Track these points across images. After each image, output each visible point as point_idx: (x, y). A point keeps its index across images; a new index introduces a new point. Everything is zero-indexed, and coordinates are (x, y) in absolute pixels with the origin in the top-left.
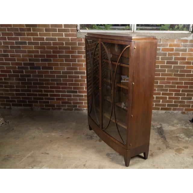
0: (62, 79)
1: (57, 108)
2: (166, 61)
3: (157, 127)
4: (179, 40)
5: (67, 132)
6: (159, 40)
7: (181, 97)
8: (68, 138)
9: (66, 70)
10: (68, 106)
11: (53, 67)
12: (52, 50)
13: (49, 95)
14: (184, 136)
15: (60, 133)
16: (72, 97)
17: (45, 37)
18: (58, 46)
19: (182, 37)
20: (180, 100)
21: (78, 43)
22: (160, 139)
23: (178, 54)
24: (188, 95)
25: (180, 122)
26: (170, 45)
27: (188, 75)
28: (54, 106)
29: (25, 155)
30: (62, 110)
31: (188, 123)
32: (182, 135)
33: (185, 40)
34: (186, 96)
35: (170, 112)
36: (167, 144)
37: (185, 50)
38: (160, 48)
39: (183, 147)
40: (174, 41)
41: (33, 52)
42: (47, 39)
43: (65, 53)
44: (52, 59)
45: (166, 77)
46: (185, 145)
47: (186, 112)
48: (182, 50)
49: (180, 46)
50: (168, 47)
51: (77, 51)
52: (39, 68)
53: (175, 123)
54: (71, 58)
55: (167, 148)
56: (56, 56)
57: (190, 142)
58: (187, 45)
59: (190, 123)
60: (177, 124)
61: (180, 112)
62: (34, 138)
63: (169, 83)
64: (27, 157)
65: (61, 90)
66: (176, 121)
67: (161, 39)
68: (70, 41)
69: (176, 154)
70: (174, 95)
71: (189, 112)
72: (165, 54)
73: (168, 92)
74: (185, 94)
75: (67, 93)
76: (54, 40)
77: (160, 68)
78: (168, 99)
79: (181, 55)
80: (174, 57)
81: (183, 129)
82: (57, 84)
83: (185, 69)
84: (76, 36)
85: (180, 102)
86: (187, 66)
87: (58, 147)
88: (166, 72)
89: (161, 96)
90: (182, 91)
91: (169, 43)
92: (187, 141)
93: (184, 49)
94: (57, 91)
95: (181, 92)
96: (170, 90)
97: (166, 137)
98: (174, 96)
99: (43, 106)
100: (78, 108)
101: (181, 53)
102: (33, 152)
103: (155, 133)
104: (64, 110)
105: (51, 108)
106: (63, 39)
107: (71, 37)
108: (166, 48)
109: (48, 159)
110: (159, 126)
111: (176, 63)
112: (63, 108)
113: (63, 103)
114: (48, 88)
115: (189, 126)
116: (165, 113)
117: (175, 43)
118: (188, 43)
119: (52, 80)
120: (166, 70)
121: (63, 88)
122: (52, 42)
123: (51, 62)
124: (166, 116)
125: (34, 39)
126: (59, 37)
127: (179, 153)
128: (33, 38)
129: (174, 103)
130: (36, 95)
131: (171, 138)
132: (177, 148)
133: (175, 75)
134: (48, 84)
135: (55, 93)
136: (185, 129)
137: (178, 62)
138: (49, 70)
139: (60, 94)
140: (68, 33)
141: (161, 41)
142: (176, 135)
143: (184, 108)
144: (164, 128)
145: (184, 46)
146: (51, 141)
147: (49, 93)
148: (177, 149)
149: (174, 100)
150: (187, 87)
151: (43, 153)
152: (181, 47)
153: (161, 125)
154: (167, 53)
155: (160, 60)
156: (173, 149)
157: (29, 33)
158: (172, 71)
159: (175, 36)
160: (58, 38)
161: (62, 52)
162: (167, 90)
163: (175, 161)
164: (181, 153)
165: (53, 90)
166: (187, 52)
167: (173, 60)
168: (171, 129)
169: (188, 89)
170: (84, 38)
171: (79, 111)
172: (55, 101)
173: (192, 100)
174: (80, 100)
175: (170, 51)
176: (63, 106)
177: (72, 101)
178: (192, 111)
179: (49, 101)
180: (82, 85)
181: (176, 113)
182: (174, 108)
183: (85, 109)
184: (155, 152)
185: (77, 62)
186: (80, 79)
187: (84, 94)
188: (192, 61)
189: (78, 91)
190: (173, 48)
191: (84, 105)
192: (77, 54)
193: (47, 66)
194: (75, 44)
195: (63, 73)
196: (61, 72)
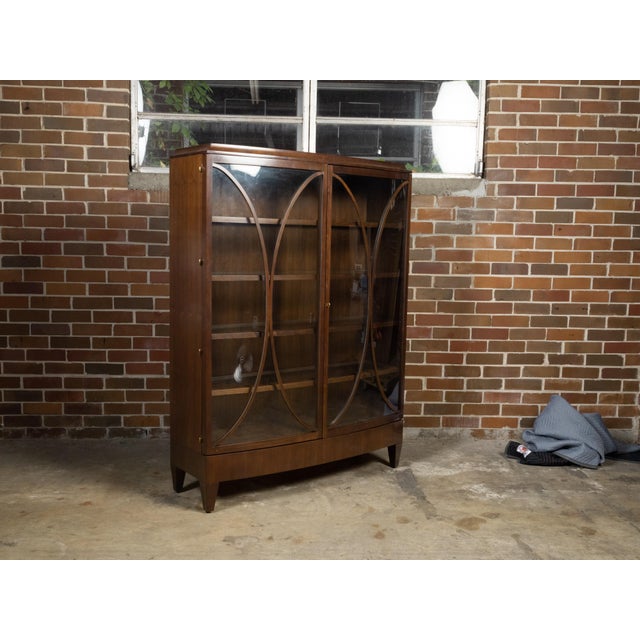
0: (70, 324)
1: (49, 428)
2: (411, 262)
3: (394, 469)
4: (447, 198)
5: (83, 489)
7: (466, 379)
9: (87, 293)
10: (89, 421)
11: (45, 284)
12: (43, 229)
13: (22, 383)
14: (484, 490)
15: (57, 492)
16: (104, 389)
17: (23, 188)
18: (64, 215)
19: (456, 190)
20: (465, 389)
21: (133, 206)
22: (405, 497)
23: (448, 242)
24: (487, 372)
25: (468, 457)
26: (422, 215)
28: (36, 421)
30: (64, 438)
31: (497, 459)
32: (479, 488)
33: (464, 198)
34: (482, 377)
35: (436, 430)
36: (430, 510)
37: (467, 229)
39: (484, 515)
40: (432, 202)
42: (29, 193)
43: (88, 240)
44: (41, 256)
45: (415, 313)
46: (487, 510)
47: (487, 431)
48: (458, 230)
49: (449, 216)
50: (415, 220)
51: (127, 231)
53: (455, 461)
54: (105, 255)
55: (428, 518)
56: (55, 249)
57: (503, 502)
58: (472, 212)
59: (502, 459)
60: (461, 462)
61: (468, 431)
63: (426, 333)
65: (67, 362)
68: (106, 201)
69: (459, 531)
70: (443, 374)
71: (497, 431)
73: (424, 364)
74: (479, 368)
75: (85, 375)
76: (54, 197)
78: (424, 388)
79: (455, 245)
80: (434, 250)
81: (479, 472)
82: (55, 342)
83: (471, 287)
85: (465, 397)
86: (476, 278)
88: (414, 299)
91: (417, 209)
92: (493, 500)
93: (463, 225)
94: (51, 369)
95: (464, 364)
96: (431, 358)
97: (426, 494)
98: (443, 377)
100: (122, 426)
101: (455, 237)
103: (387, 484)
104: (74, 434)
105: (26, 428)
106: (83, 194)
107: (110, 189)
110: (401, 469)
111: (443, 269)
112: (68, 428)
113: (69, 409)
114: (20, 355)
115: (500, 465)
116: (421, 435)
117: (436, 206)
118: (475, 209)
119: (37, 330)
120: (412, 290)
121: (72, 355)
122: (45, 202)
123: (38, 268)
124: (422, 444)
126: (71, 187)
127: (471, 529)
129: (447, 399)
131: (441, 496)
132: (461, 518)
133: (443, 307)
134: (22, 342)
135: (45, 375)
136: (490, 474)
137: (448, 264)
138: (30, 296)
139: (63, 376)
140: (101, 175)
142: (457, 489)
143: (480, 417)
144: (417, 471)
145: (463, 216)
147: (22, 376)
148: (463, 521)
149: (444, 391)
150: (482, 346)
152: (454, 219)
154: (414, 237)
156: (451, 519)
158: (432, 294)
159: (433, 186)
160: (65, 190)
161: (77, 235)
162: (420, 358)
163: (457, 547)
164: (476, 529)
165: (38, 362)
166: (474, 235)
167: (432, 261)
168: (440, 474)
169: (487, 352)
170: (150, 191)
171: (127, 439)
172: (44, 402)
173: (503, 390)
174: (131, 396)
175: (423, 233)
176: (70, 421)
177: (103, 403)
178: (507, 428)
179: (22, 403)
180: (139, 343)
181: (455, 435)
182: (447, 418)
183: (148, 428)
184: (392, 530)
185: (126, 269)
186: (134, 323)
187: (145, 377)
188: (491, 263)
189: (127, 365)
190: (431, 224)
191: (143, 414)
192: (127, 242)
193: (23, 280)
194: (122, 208)
195: (78, 303)
196: (72, 300)
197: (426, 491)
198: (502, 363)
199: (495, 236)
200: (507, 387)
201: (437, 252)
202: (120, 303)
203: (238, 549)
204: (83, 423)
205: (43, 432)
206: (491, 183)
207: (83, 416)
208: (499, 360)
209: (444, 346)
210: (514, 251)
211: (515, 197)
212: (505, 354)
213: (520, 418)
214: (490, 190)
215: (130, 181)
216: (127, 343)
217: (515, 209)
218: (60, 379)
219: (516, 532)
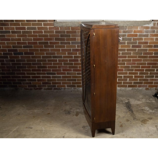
0: (42, 63)
1: (39, 88)
2: (131, 45)
3: (125, 102)
4: (142, 27)
5: (48, 108)
6: (125, 28)
7: (145, 75)
8: (49, 114)
9: (45, 55)
10: (48, 86)
11: (34, 52)
12: (32, 38)
13: (31, 77)
14: (148, 109)
15: (41, 109)
16: (51, 79)
17: (26, 27)
18: (38, 34)
19: (145, 24)
20: (144, 78)
21: (55, 31)
22: (128, 112)
23: (142, 39)
24: (150, 73)
25: (144, 97)
26: (135, 32)
27: (150, 57)
28: (35, 86)
29: (11, 130)
30: (42, 90)
31: (151, 97)
32: (147, 108)
33: (147, 27)
34: (149, 75)
35: (136, 88)
36: (134, 116)
37: (147, 36)
38: (126, 34)
39: (148, 118)
40: (138, 28)
41: (16, 40)
42: (28, 28)
43: (44, 40)
44: (33, 45)
45: (132, 59)
46: (149, 116)
48: (145, 36)
49: (142, 32)
50: (133, 33)
51: (54, 38)
52: (22, 54)
54: (49, 44)
55: (134, 120)
56: (36, 43)
57: (153, 114)
58: (149, 31)
59: (153, 98)
60: (142, 99)
61: (144, 88)
62: (19, 114)
63: (135, 64)
64: (13, 131)
65: (41, 72)
66: (141, 96)
67: (126, 27)
68: (48, 30)
69: (142, 124)
70: (139, 74)
71: (152, 88)
72: (130, 39)
73: (134, 72)
74: (148, 73)
75: (46, 75)
76: (34, 29)
77: (126, 51)
78: (134, 78)
79: (144, 40)
80: (138, 41)
81: (147, 102)
82: (38, 67)
83: (147, 52)
84: (53, 25)
85: (144, 80)
86: (149, 49)
87: (40, 122)
88: (132, 55)
89: (128, 75)
90: (146, 70)
91: (133, 30)
92: (151, 113)
93: (146, 34)
94: (38, 74)
95: (144, 72)
96: (135, 70)
97: (133, 110)
98: (139, 75)
99: (26, 87)
100: (57, 87)
101: (144, 38)
102: (18, 127)
103: (123, 107)
104: (45, 89)
105: (33, 88)
106: (42, 28)
107: (49, 26)
108: (131, 34)
109: (31, 133)
110: (127, 101)
111: (140, 47)
112: (43, 88)
113: (43, 83)
114: (30, 70)
115: (153, 100)
116: (132, 89)
117: (139, 29)
118: (150, 30)
119: (33, 64)
120: (131, 52)
121: (43, 71)
122: (32, 31)
123: (32, 48)
124: (132, 92)
125: (17, 28)
126: (39, 26)
128: (15, 27)
129: (139, 80)
130: (20, 77)
131: (137, 111)
132: (142, 119)
133: (139, 57)
134: (30, 67)
135: (36, 75)
136: (150, 103)
137: (141, 45)
138: (31, 56)
139: (41, 75)
140: (46, 23)
141: (126, 28)
142: (141, 109)
143: (148, 85)
144: (131, 102)
145: (146, 32)
146: (34, 116)
147: (31, 76)
148: (143, 120)
149: (139, 78)
150: (150, 67)
151: (27, 128)
152: (144, 33)
153: (128, 100)
154: (132, 38)
155: (126, 44)
156: (140, 120)
157: (12, 23)
158: (137, 53)
159: (138, 23)
160: (37, 27)
161: (41, 39)
162: (133, 70)
163: (141, 130)
164: (146, 123)
165: (34, 72)
166: (149, 37)
167: (137, 45)
168: (137, 103)
169: (151, 69)
170: (60, 27)
171: (58, 90)
172: (37, 82)
173: (154, 78)
174: (58, 80)
175: (135, 37)
176: (44, 86)
177: (51, 82)
178: (155, 88)
179: (32, 82)
180: (59, 67)
181: (141, 89)
182: (139, 85)
183: (63, 88)
184: (124, 124)
185: (55, 48)
186: (58, 62)
187: (61, 75)
188: (153, 45)
189: (56, 73)
190: (137, 34)
191: (62, 85)
192: (55, 41)
193: (29, 52)
194: (53, 32)
195: (43, 57)
196: (41, 56)
197: (133, 109)
198: (155, 71)
199: (155, 37)
200: (155, 77)
201: (139, 42)
202: (54, 57)
203: (86, 130)
204: (47, 87)
205: (37, 89)
206: (155, 22)
207: (47, 85)
208: (154, 70)
209: (139, 67)
212: (156, 69)
214: (154, 24)
215: (54, 24)
216: (56, 67)
218: (40, 76)
219: (156, 125)
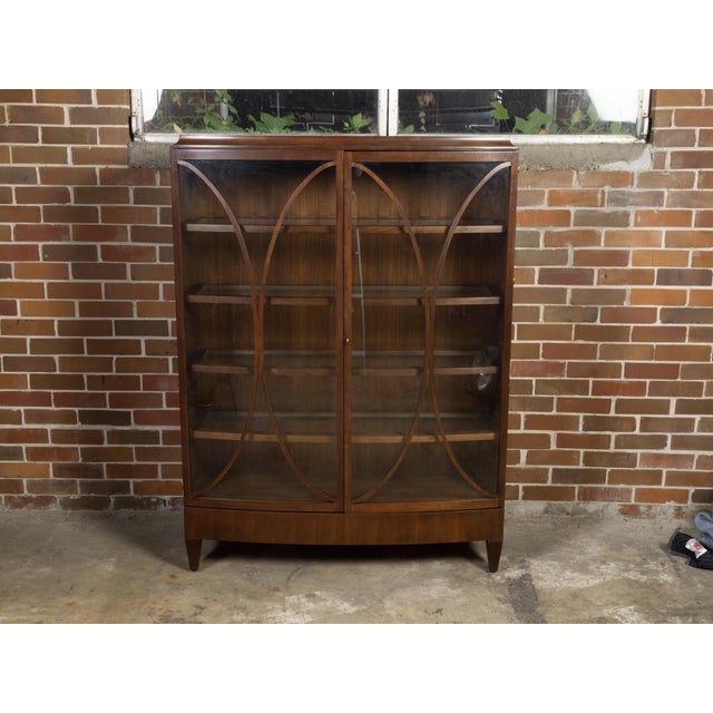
0: (56, 357)
1: (34, 496)
2: (537, 269)
3: (506, 575)
4: (594, 174)
7: (614, 434)
9: (77, 314)
10: (87, 487)
11: (18, 301)
12: (12, 225)
14: (635, 618)
16: (106, 445)
18: (41, 206)
19: (607, 161)
20: (612, 449)
21: (136, 191)
23: (593, 238)
24: (645, 424)
25: (613, 553)
26: (555, 199)
27: (640, 334)
28: (16, 486)
30: (54, 508)
31: (655, 556)
32: (628, 614)
33: (618, 173)
34: (637, 432)
35: (569, 505)
37: (622, 220)
40: (571, 179)
43: (75, 239)
44: (12, 263)
45: (541, 342)
47: (643, 507)
48: (608, 220)
49: (596, 200)
50: (544, 206)
51: (129, 226)
53: (595, 560)
54: (100, 260)
56: (31, 252)
58: (631, 194)
59: (664, 557)
60: (603, 562)
61: (615, 506)
63: (558, 369)
65: (53, 408)
66: (595, 550)
68: (98, 185)
70: (581, 427)
71: (658, 507)
72: (532, 239)
73: (554, 412)
74: (633, 420)
75: (79, 426)
76: (25, 180)
78: (553, 447)
79: (603, 243)
80: (571, 250)
81: (629, 582)
83: (626, 304)
84: (126, 160)
85: (613, 459)
86: (633, 290)
88: (541, 321)
89: (522, 431)
90: (621, 407)
91: (546, 190)
93: (615, 214)
95: (612, 413)
96: (562, 405)
98: (581, 431)
100: (132, 494)
101: (603, 230)
103: (495, 603)
104: (67, 504)
105: (3, 495)
106: (65, 175)
107: (103, 166)
108: (533, 212)
110: (516, 574)
111: (585, 278)
112: (59, 496)
113: (59, 471)
115: (661, 569)
116: (546, 511)
117: (576, 186)
118: (634, 189)
120: (538, 308)
121: (60, 400)
122: (13, 186)
123: (8, 280)
124: (548, 525)
126: (49, 165)
129: (586, 462)
133: (581, 333)
135: (25, 426)
136: (643, 586)
137: (592, 271)
139: (50, 427)
140: (90, 146)
142: (595, 615)
143: (634, 488)
144: (539, 578)
145: (616, 200)
149: (582, 451)
152: (603, 205)
153: (524, 566)
154: (542, 232)
158: (566, 314)
159: (571, 155)
160: (41, 169)
161: (60, 233)
162: (547, 404)
165: (15, 408)
166: (632, 227)
167: (568, 266)
168: (571, 585)
169: (647, 397)
170: (160, 169)
171: (138, 511)
172: (25, 461)
173: (667, 450)
174: (141, 454)
175: (555, 226)
176: (61, 486)
177: (105, 464)
178: (672, 503)
180: (150, 383)
181: (596, 512)
182: (585, 489)
183: (167, 498)
185: (129, 280)
186: (143, 355)
187: (160, 429)
188: (656, 269)
189: (135, 412)
190: (568, 212)
191: (160, 478)
192: (130, 243)
194: (121, 195)
195: (65, 327)
196: (56, 324)
198: (667, 413)
199: (664, 230)
200: (673, 447)
201: (576, 253)
202: (123, 328)
204: (79, 490)
205: (26, 500)
206: (660, 149)
207: (78, 480)
208: (664, 407)
209: (583, 387)
210: (691, 251)
211: (696, 171)
212: (673, 401)
213: (692, 490)
214: (658, 160)
215: (132, 155)
216: (134, 383)
217: (695, 189)
218: (46, 430)
